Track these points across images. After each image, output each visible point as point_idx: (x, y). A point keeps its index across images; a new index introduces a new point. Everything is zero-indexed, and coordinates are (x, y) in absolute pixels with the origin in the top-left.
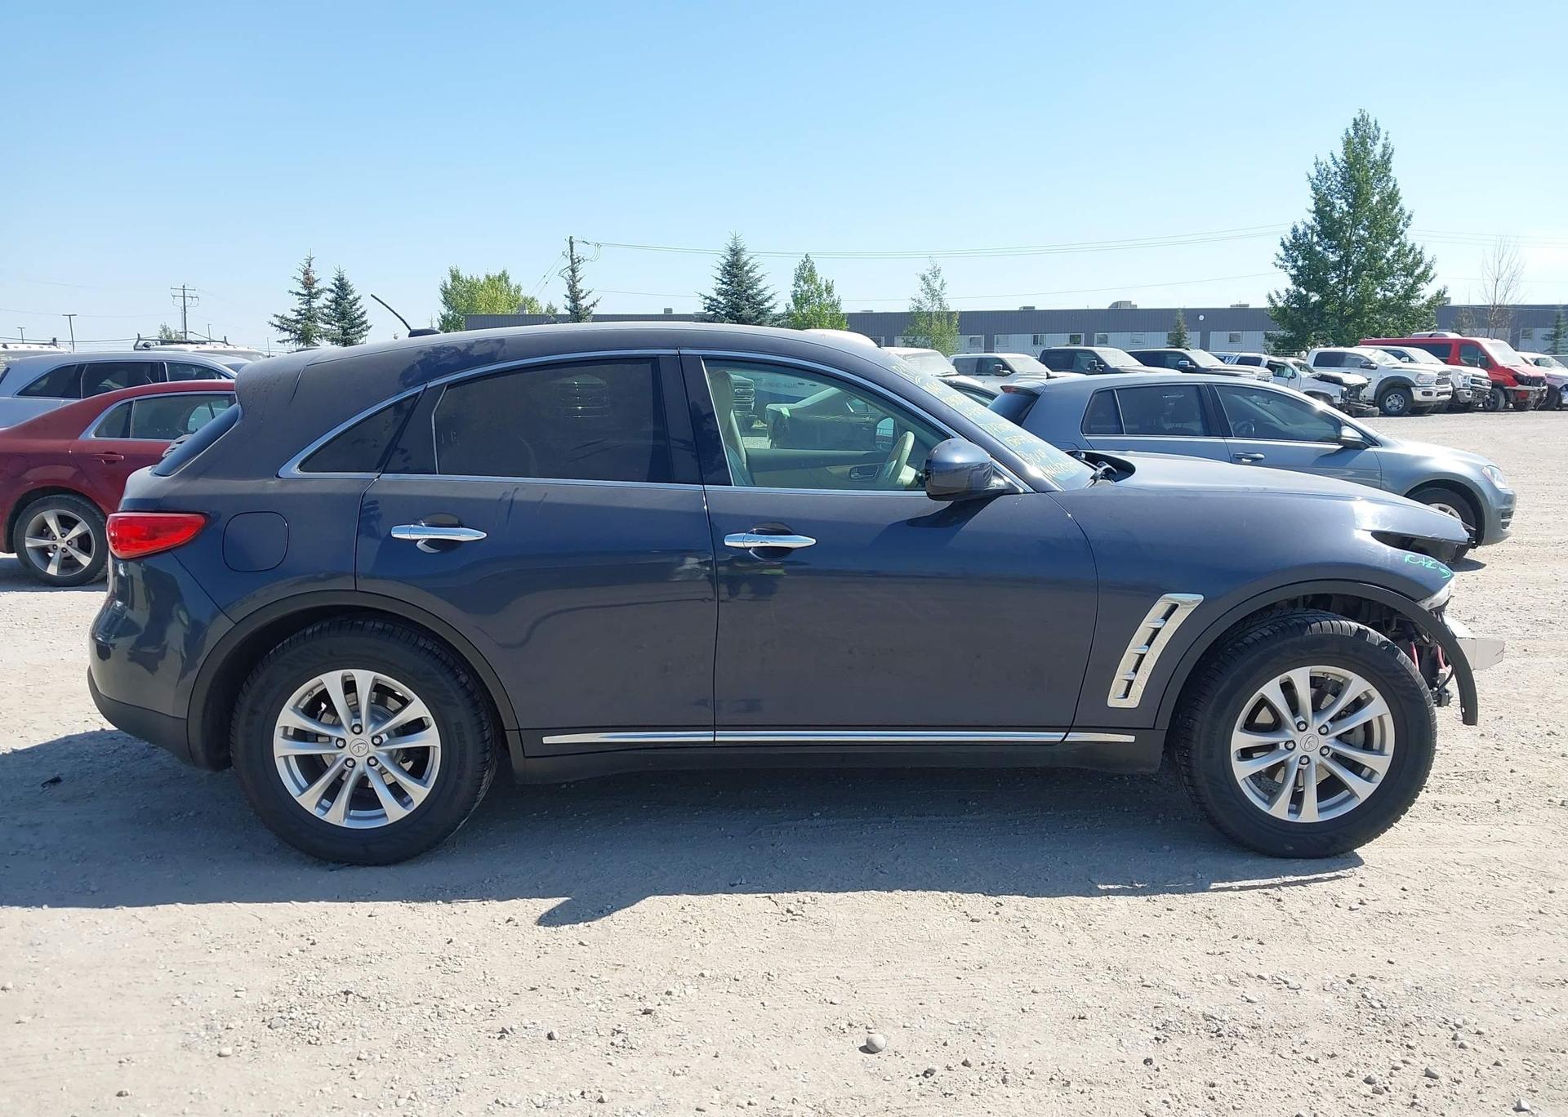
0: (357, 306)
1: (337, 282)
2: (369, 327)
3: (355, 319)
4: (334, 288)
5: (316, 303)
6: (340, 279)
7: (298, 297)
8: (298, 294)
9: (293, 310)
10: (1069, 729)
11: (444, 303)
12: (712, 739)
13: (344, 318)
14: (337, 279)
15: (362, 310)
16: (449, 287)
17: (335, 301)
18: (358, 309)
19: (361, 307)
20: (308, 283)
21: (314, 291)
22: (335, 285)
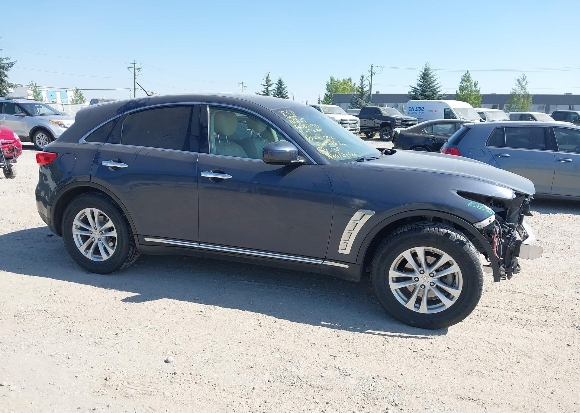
0: (285, 90)
1: (279, 81)
2: (289, 98)
3: (284, 94)
4: (278, 83)
5: (270, 89)
6: (280, 80)
7: (264, 86)
8: (264, 85)
9: (262, 91)
10: (325, 259)
11: (327, 89)
12: (198, 246)
13: (280, 94)
14: (279, 80)
15: (286, 91)
16: (329, 83)
17: (278, 88)
18: (285, 91)
19: (286, 90)
20: (268, 81)
21: (269, 84)
22: (278, 82)
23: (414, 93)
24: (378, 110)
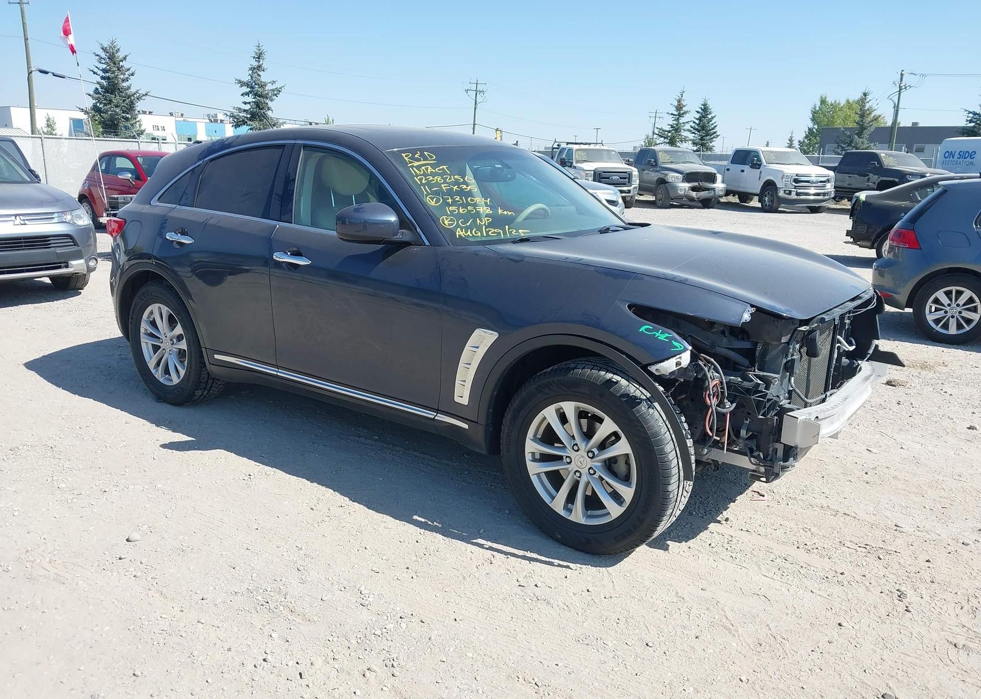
0: (713, 122)
1: (703, 107)
2: (718, 136)
3: (710, 130)
4: (700, 110)
5: (682, 120)
6: (705, 105)
7: (672, 116)
8: (672, 114)
9: (668, 125)
10: (438, 411)
11: (812, 120)
12: (275, 373)
13: (703, 130)
14: (703, 105)
15: (715, 125)
16: (817, 109)
17: (700, 119)
18: (713, 124)
19: (715, 123)
20: (679, 107)
21: (682, 112)
22: (701, 108)
23: (972, 124)
24: (876, 157)
